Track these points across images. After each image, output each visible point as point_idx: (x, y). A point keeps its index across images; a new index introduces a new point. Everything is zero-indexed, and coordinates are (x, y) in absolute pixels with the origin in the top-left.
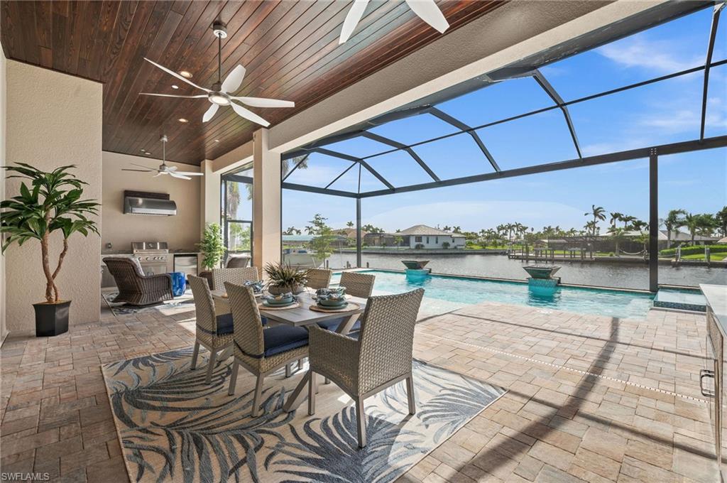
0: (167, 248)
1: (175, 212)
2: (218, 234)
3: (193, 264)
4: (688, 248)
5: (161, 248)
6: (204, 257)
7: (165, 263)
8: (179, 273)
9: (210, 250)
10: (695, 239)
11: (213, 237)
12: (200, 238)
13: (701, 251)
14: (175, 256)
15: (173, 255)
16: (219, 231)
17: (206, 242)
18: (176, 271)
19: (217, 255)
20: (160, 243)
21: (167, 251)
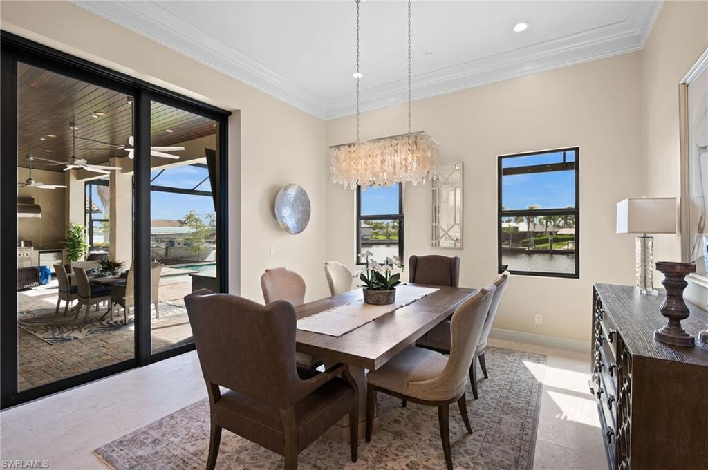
0: (32, 246)
1: (40, 215)
2: (82, 233)
3: (59, 259)
4: (542, 238)
5: (25, 246)
6: (68, 253)
7: (29, 259)
8: (45, 267)
9: (74, 247)
10: (548, 230)
11: (77, 236)
12: (64, 237)
13: (546, 241)
14: (40, 252)
15: (37, 251)
16: (83, 231)
17: (71, 240)
18: (41, 265)
19: (81, 251)
20: (24, 242)
21: (32, 248)
